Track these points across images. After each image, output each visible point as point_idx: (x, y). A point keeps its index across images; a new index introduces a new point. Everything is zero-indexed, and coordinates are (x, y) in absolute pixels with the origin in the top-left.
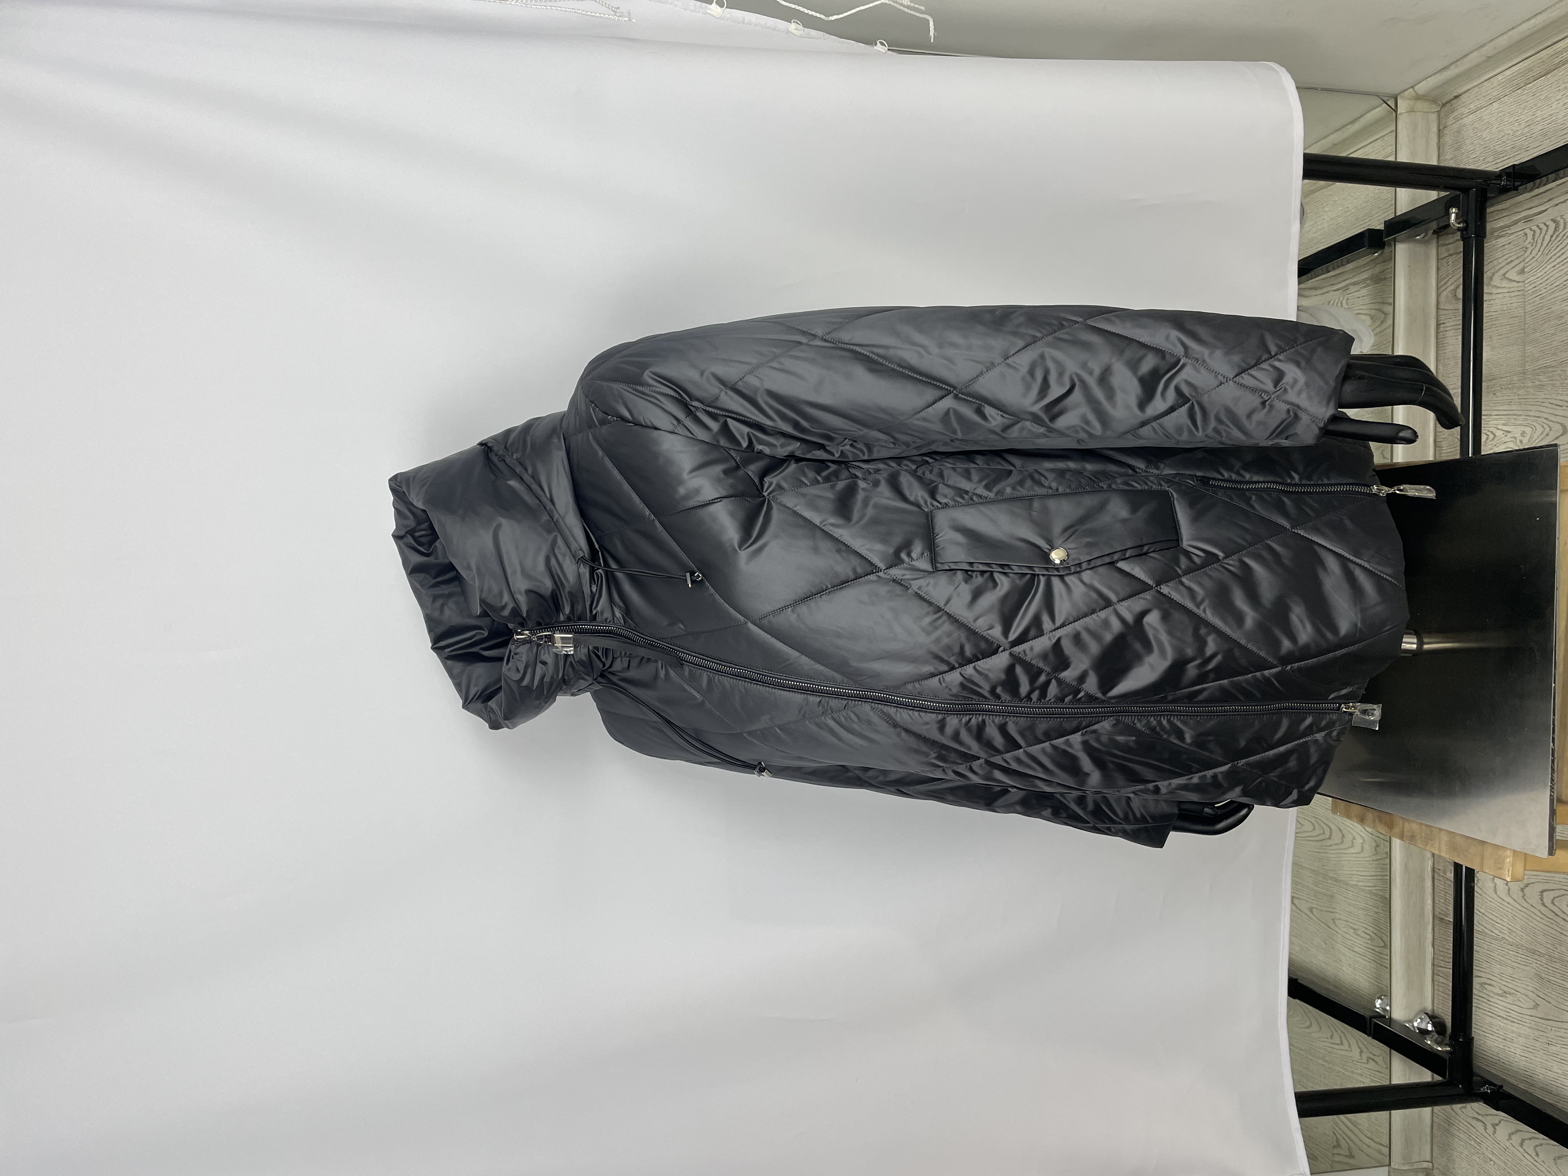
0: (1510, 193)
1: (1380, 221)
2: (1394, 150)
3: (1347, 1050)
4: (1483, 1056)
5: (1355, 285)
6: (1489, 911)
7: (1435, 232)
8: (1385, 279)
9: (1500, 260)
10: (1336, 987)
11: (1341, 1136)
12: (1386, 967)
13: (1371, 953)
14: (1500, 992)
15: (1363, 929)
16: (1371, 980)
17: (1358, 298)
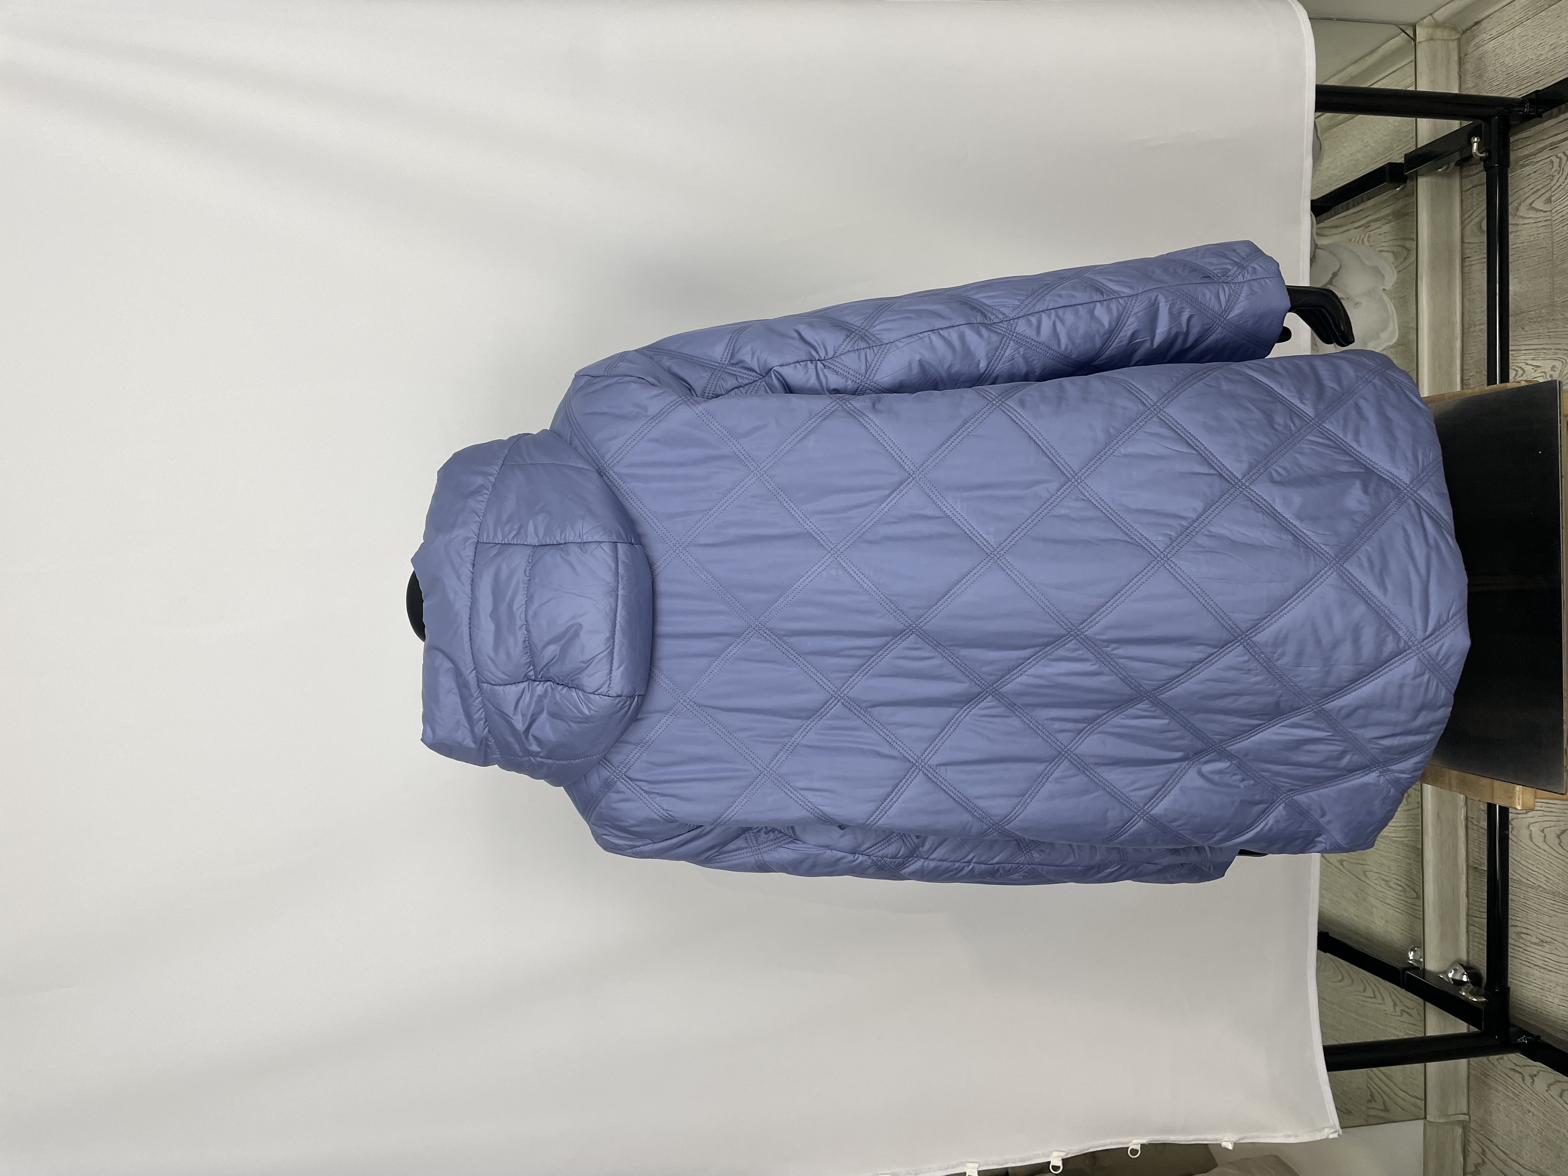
0: (1533, 121)
1: (1400, 155)
2: (1414, 80)
3: (1380, 1004)
4: (1520, 1006)
5: (1377, 221)
6: (1525, 859)
7: (1457, 164)
8: (1407, 214)
9: (1526, 190)
10: (1367, 939)
11: (1376, 1090)
12: (1419, 919)
13: (1404, 904)
14: (1537, 941)
15: (1396, 881)
16: (1403, 932)
17: (1380, 234)
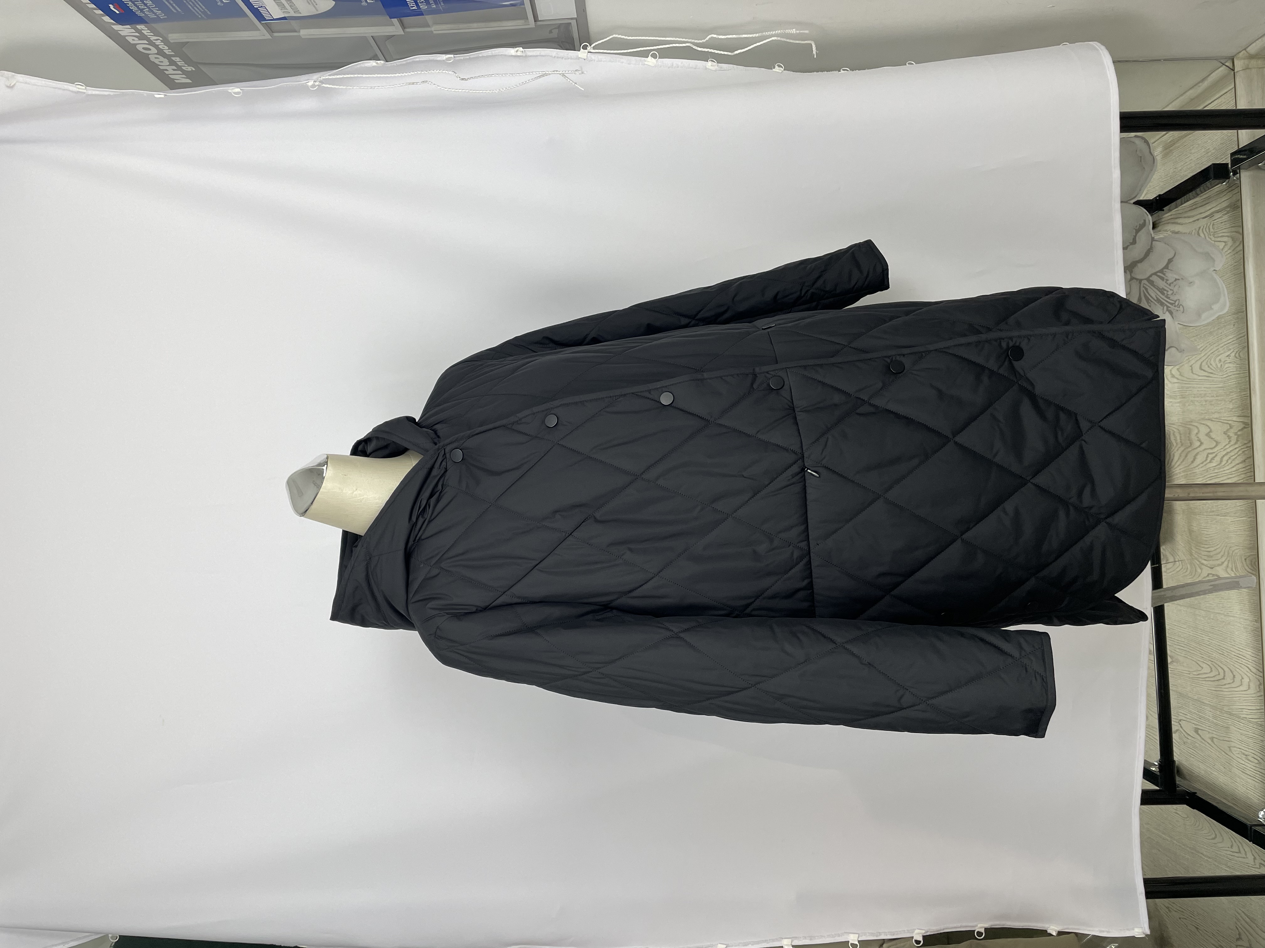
2: (1235, 100)
5: (1218, 212)
10: (1232, 802)
11: (1243, 930)
13: (1259, 775)
15: (1252, 755)
17: (1222, 223)
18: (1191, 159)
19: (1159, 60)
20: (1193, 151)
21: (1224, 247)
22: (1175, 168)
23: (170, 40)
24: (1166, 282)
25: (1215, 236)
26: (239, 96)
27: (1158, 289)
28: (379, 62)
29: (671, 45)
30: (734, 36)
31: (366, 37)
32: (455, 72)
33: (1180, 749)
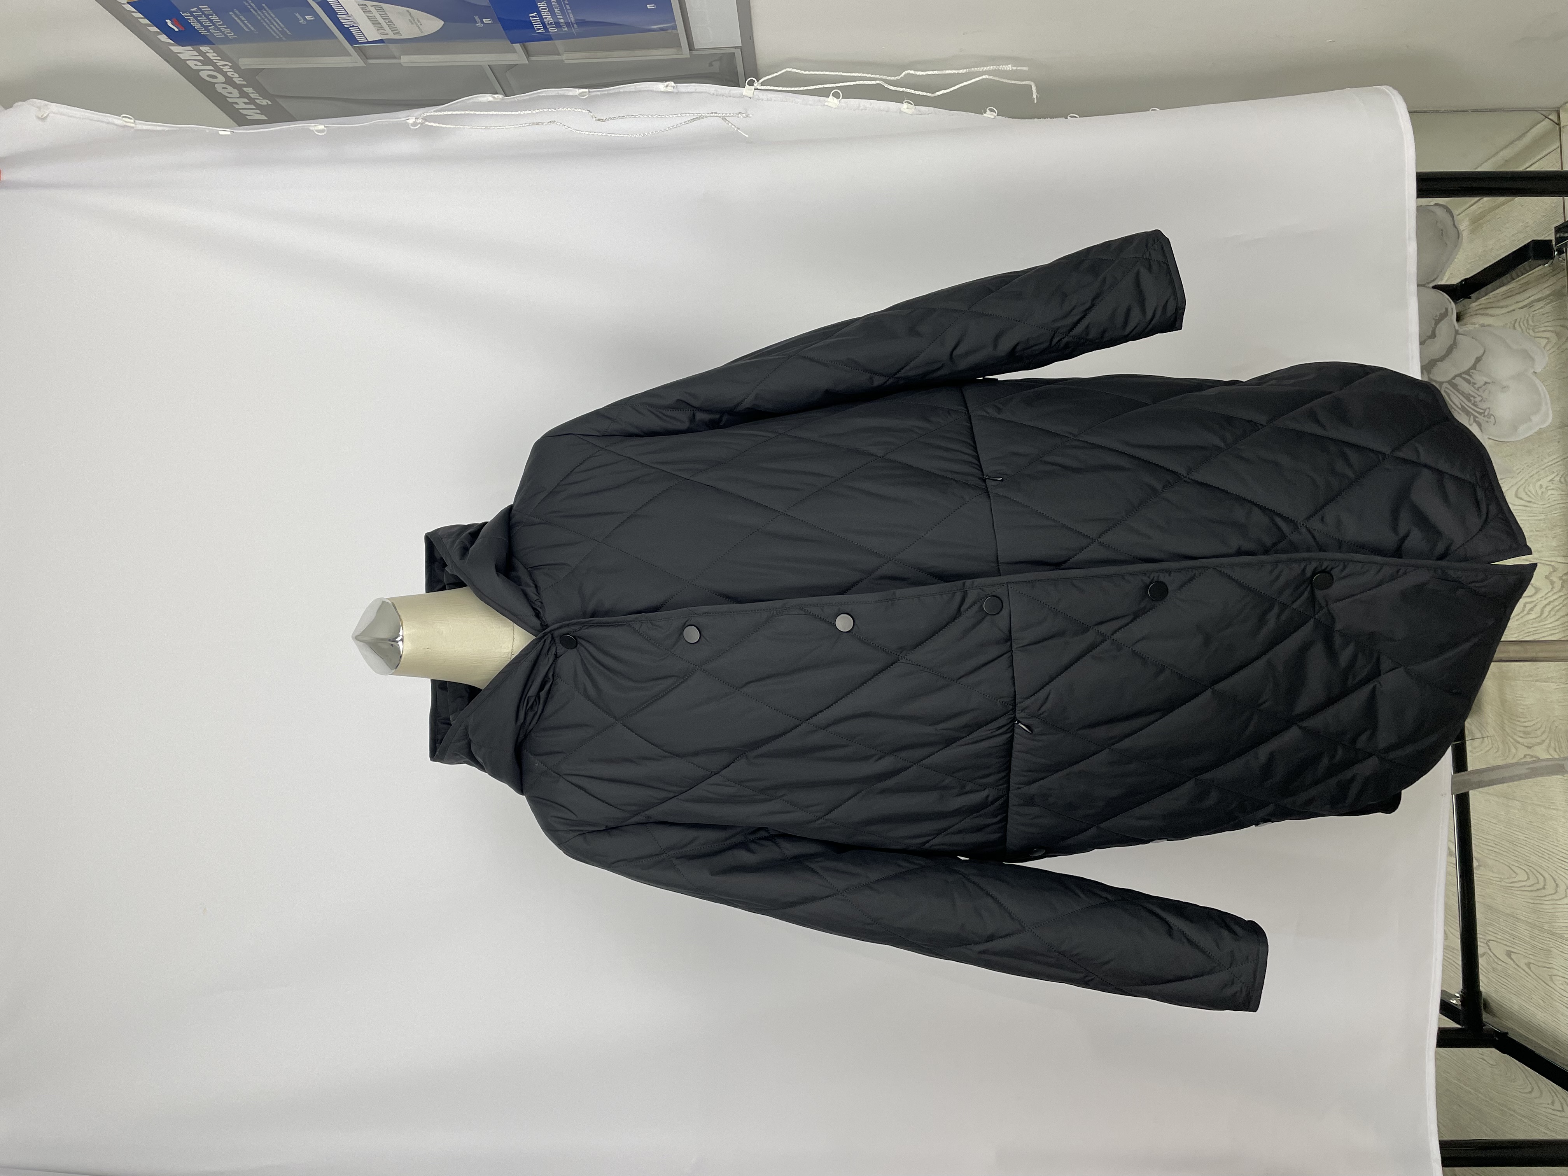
2: (1560, 161)
5: (1538, 301)
17: (1543, 314)
18: (1506, 236)
19: (1466, 111)
20: (1507, 225)
21: (1546, 344)
22: (1486, 247)
23: (240, 66)
24: (1473, 386)
25: (1536, 330)
26: (323, 134)
27: (1463, 394)
28: (496, 96)
29: (857, 83)
30: (935, 72)
31: (481, 66)
32: (589, 111)
33: (1487, 977)
